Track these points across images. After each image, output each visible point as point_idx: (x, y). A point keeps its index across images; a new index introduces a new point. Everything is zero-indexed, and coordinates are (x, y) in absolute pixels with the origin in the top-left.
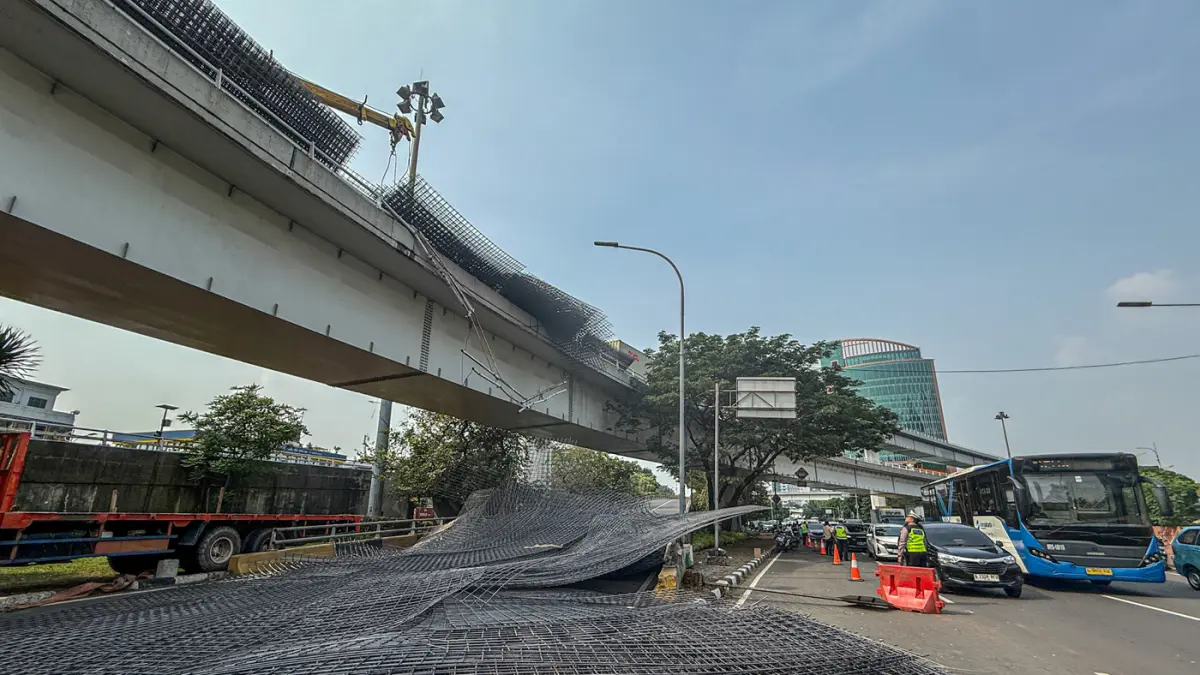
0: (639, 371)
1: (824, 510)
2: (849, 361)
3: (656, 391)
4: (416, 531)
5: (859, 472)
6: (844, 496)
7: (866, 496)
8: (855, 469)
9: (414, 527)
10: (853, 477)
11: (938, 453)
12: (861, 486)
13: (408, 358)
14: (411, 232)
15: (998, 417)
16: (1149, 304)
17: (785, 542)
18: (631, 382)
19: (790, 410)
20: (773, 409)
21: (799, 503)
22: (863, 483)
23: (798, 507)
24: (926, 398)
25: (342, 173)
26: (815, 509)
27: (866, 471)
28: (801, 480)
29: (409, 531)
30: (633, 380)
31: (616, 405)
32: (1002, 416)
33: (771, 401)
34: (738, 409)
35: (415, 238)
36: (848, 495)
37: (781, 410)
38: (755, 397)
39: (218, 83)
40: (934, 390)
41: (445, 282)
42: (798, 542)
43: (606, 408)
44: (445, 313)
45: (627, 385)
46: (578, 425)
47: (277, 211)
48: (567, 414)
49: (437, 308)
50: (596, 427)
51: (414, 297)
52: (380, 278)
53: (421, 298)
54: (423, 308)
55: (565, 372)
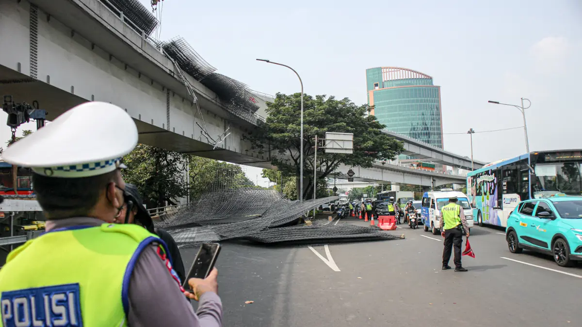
0: (262, 115)
1: (362, 194)
2: (386, 83)
3: (275, 131)
4: (159, 214)
5: (384, 170)
6: (376, 185)
7: (389, 185)
8: (383, 168)
9: (157, 212)
10: (381, 173)
11: (434, 155)
12: (385, 179)
13: (152, 120)
14: (172, 62)
15: (469, 132)
16: (498, 103)
17: (342, 213)
18: (257, 122)
19: (350, 149)
20: (342, 149)
21: (345, 190)
22: (387, 177)
23: (344, 192)
24: (433, 115)
25: (149, 39)
26: (356, 194)
27: (389, 170)
28: (350, 177)
29: (155, 214)
30: (258, 120)
31: (249, 136)
32: (471, 132)
33: (341, 144)
34: (326, 148)
35: (174, 65)
36: (378, 185)
37: (346, 149)
38: (334, 143)
39: (122, 19)
40: (438, 108)
41: (184, 84)
42: (348, 213)
43: (242, 138)
44: (174, 95)
45: (255, 124)
46: (229, 150)
47: (122, 62)
48: (224, 144)
49: (171, 94)
50: (238, 151)
51: (163, 90)
52: (152, 83)
53: (166, 90)
54: (166, 95)
55: (222, 118)
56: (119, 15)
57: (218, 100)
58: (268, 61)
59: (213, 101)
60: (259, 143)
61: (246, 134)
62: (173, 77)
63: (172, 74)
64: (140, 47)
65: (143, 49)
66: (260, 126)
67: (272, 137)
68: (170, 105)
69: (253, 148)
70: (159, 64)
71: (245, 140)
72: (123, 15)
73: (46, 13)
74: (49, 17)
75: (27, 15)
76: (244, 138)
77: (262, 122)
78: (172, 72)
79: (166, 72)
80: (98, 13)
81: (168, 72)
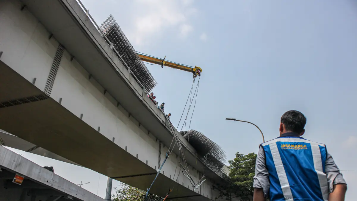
30: (223, 175)
31: (217, 187)
43: (212, 188)
44: (164, 147)
45: (222, 177)
46: (203, 196)
47: (127, 111)
48: (199, 191)
49: (162, 145)
50: (209, 197)
51: (157, 140)
52: (149, 133)
53: (158, 141)
54: (158, 145)
55: (198, 171)
56: (127, 69)
57: (196, 154)
58: (234, 120)
59: (193, 154)
60: (225, 191)
61: (215, 185)
62: (165, 127)
63: (164, 125)
64: (142, 96)
65: (143, 97)
66: (225, 179)
67: (237, 184)
68: (161, 153)
69: (221, 196)
70: (154, 113)
71: (215, 189)
72: (130, 71)
73: (71, 55)
74: (73, 58)
75: (54, 50)
76: (213, 188)
77: (226, 176)
78: (164, 123)
79: (160, 122)
80: (111, 56)
81: (162, 122)
